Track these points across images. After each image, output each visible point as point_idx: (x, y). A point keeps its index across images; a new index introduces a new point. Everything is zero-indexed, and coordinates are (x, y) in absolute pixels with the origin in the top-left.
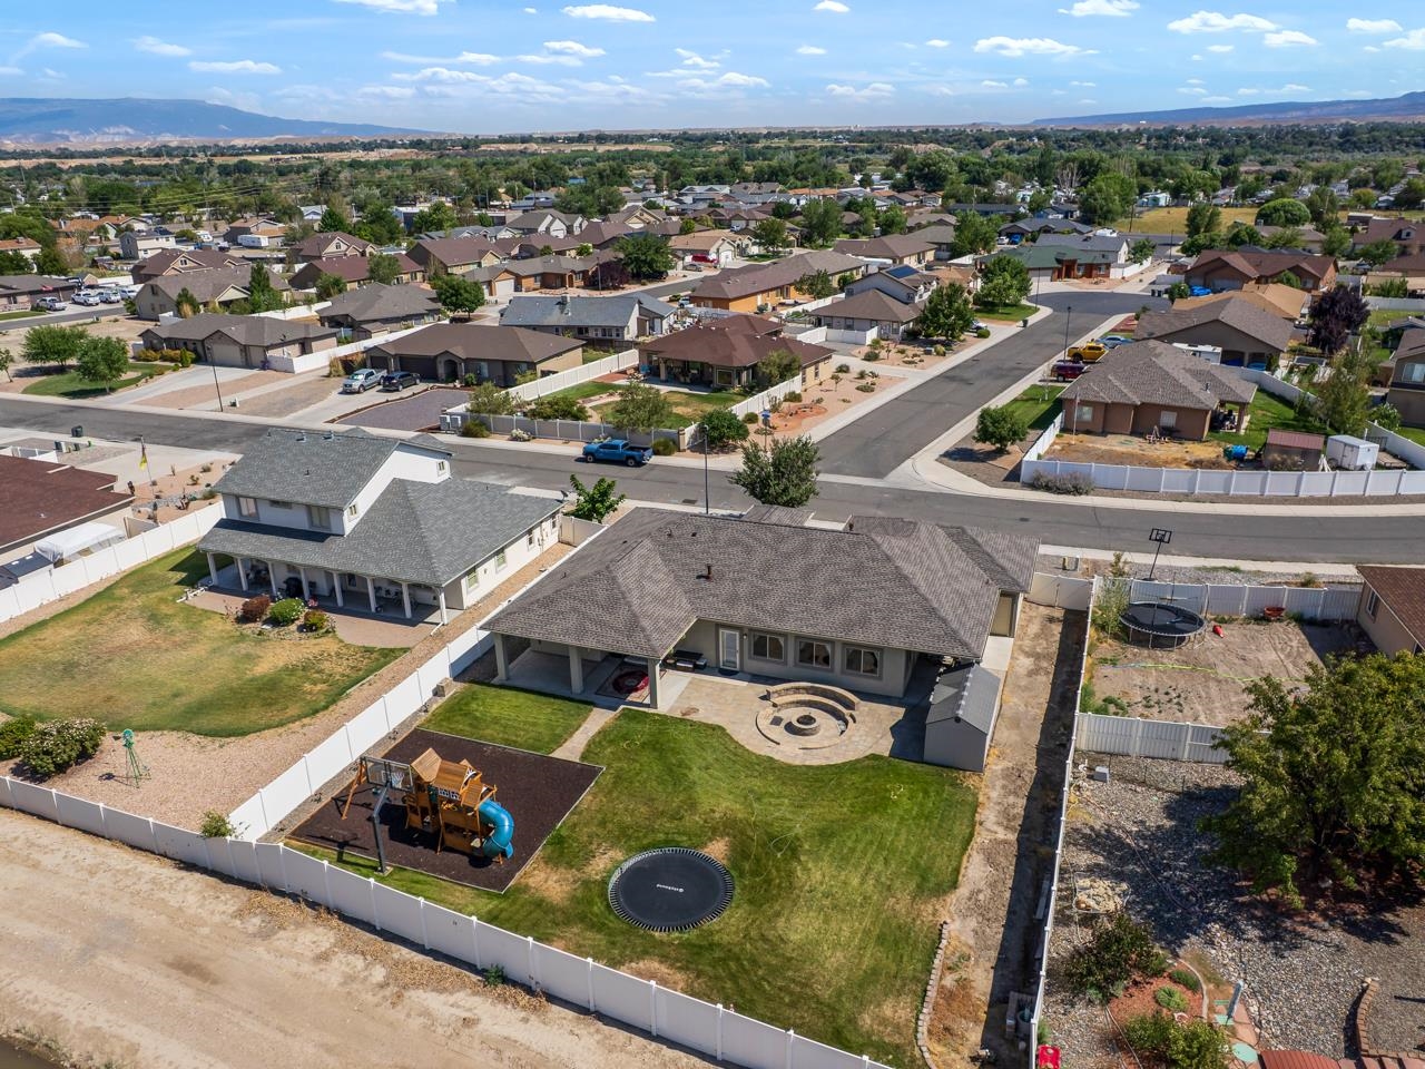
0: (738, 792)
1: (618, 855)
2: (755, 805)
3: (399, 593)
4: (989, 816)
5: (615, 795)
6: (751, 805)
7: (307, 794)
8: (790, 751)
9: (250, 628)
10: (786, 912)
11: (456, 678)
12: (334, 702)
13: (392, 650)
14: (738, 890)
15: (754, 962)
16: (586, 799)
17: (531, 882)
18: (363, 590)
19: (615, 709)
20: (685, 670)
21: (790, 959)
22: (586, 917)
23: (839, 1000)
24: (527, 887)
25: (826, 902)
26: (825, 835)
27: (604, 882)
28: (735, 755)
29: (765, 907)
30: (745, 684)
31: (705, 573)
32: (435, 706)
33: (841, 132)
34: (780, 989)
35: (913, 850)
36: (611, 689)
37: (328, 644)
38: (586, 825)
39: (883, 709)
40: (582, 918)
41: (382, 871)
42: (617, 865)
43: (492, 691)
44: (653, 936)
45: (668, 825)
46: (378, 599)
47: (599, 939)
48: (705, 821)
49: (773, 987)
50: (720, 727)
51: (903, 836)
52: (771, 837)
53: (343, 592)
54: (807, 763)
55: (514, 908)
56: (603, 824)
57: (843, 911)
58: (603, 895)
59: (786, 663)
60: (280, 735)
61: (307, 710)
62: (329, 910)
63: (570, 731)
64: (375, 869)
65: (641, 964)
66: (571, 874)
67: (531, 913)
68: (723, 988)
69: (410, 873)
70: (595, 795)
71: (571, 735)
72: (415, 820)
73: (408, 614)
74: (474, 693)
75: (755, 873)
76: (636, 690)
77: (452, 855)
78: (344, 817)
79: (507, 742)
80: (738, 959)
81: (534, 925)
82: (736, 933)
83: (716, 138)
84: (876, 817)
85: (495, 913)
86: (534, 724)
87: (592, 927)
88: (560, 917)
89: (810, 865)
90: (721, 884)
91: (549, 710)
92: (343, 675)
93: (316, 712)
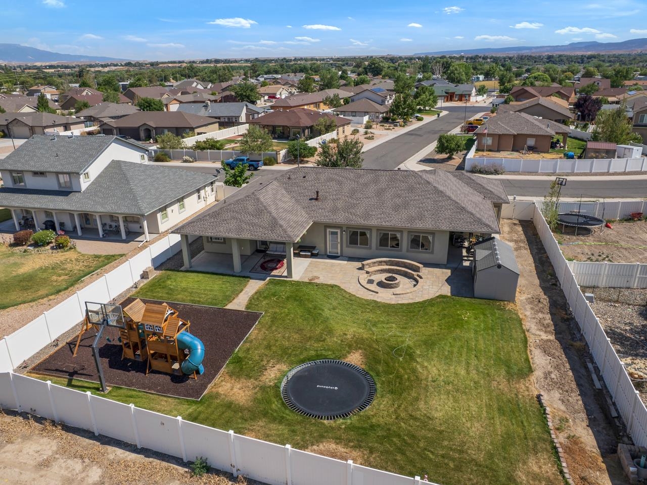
0: (359, 322)
1: (284, 367)
2: (374, 329)
3: (118, 227)
4: (530, 325)
5: (274, 328)
6: (370, 329)
7: (48, 341)
8: (385, 296)
9: (18, 249)
10: (422, 397)
11: (156, 268)
12: (72, 285)
13: (113, 256)
14: (378, 386)
15: (413, 437)
16: (253, 332)
17: (221, 390)
18: (95, 227)
19: (264, 280)
20: (306, 256)
21: (441, 432)
22: (267, 412)
23: (493, 462)
24: (217, 395)
25: (450, 387)
26: (429, 344)
27: (277, 387)
28: (351, 300)
29: (405, 395)
30: (346, 262)
31: (315, 197)
32: (142, 285)
33: (328, 58)
34: (443, 456)
35: (492, 349)
36: (260, 269)
37: (70, 255)
38: (256, 349)
39: (437, 271)
40: (265, 414)
41: (103, 391)
42: (284, 374)
43: (181, 274)
44: (323, 424)
45: (316, 345)
46: (104, 231)
47: (283, 429)
48: (342, 341)
49: (437, 456)
50: (336, 286)
51: (481, 342)
52: (392, 348)
53: (82, 228)
54: (400, 302)
55: (210, 410)
56: (269, 347)
57: (465, 393)
58: (277, 395)
59: (370, 248)
60: (32, 307)
61: (53, 290)
62: (54, 423)
63: (236, 293)
64: (98, 389)
65: (321, 446)
66: (250, 383)
67: (223, 413)
68: (396, 460)
69: (124, 391)
70: (260, 330)
71: (237, 295)
72: (129, 353)
73: (124, 236)
74: (168, 275)
75: (387, 373)
76: (277, 269)
77: (157, 376)
78: (75, 355)
79: (192, 301)
80: (399, 436)
81: (227, 422)
82: (389, 415)
83: (271, 61)
84: (458, 331)
85: (195, 414)
86: (211, 290)
87: (274, 420)
88: (247, 415)
89: (426, 364)
90: (365, 382)
91: (220, 282)
92: (80, 270)
93: (59, 291)
